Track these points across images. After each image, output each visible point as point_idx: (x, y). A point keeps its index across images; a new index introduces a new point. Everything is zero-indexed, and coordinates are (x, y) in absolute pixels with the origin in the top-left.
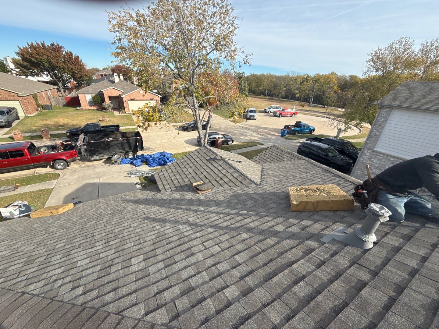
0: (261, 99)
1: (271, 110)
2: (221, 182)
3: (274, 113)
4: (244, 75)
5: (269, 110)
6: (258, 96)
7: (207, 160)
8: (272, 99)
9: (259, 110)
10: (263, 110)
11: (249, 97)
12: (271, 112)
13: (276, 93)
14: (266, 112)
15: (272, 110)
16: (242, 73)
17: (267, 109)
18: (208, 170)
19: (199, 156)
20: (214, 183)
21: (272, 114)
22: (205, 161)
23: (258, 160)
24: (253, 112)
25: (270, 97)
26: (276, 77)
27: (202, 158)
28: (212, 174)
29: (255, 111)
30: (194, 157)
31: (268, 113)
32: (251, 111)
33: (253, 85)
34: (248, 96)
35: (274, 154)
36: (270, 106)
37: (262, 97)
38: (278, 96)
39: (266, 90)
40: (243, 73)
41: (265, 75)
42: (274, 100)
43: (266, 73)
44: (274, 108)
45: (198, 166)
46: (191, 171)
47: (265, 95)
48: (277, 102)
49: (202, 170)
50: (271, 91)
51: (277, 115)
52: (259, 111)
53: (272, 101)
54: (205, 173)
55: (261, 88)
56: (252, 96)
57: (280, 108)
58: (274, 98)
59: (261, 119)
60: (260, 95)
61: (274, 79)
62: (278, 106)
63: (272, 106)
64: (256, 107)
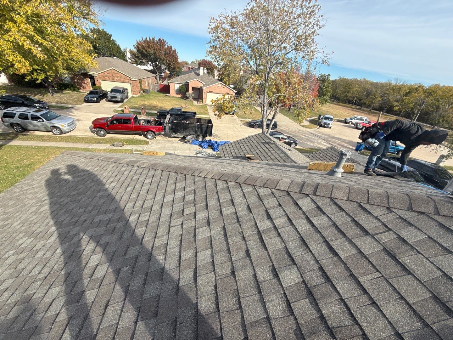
0: (345, 108)
1: (352, 121)
2: (268, 158)
3: (356, 124)
4: (329, 78)
5: (351, 120)
6: (342, 104)
7: (262, 143)
8: (360, 109)
9: (339, 119)
10: (344, 119)
11: (329, 103)
12: (352, 123)
13: (367, 103)
14: (346, 123)
15: (354, 121)
16: (327, 76)
17: (348, 118)
18: (261, 150)
19: (257, 139)
20: (263, 158)
21: (353, 125)
22: (260, 143)
23: (312, 158)
24: (329, 120)
25: (357, 107)
26: (372, 84)
27: (258, 141)
28: (263, 152)
29: (331, 119)
30: (253, 139)
31: (349, 123)
32: (326, 118)
33: (339, 91)
34: (329, 101)
35: (329, 154)
36: (352, 117)
37: (347, 105)
38: (369, 106)
39: (354, 97)
40: (329, 75)
41: (358, 80)
42: (363, 110)
43: (359, 78)
44: (357, 119)
45: (254, 146)
46: (247, 148)
47: (352, 103)
48: (365, 113)
49: (256, 149)
50: (360, 100)
51: (359, 127)
52: (337, 120)
53: (358, 112)
54: (258, 151)
55: (349, 95)
56: (335, 103)
57: (366, 120)
58: (363, 108)
59: (338, 128)
60: (345, 103)
61: (369, 86)
62: (364, 117)
63: (356, 116)
64: (335, 115)
